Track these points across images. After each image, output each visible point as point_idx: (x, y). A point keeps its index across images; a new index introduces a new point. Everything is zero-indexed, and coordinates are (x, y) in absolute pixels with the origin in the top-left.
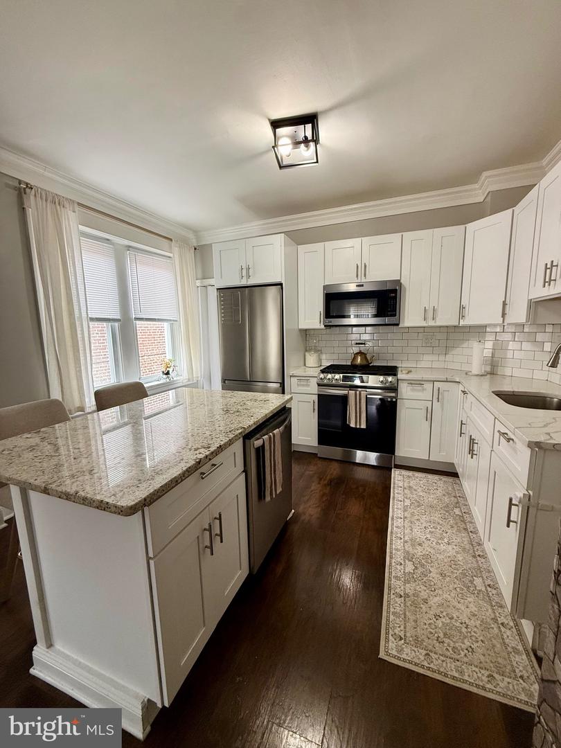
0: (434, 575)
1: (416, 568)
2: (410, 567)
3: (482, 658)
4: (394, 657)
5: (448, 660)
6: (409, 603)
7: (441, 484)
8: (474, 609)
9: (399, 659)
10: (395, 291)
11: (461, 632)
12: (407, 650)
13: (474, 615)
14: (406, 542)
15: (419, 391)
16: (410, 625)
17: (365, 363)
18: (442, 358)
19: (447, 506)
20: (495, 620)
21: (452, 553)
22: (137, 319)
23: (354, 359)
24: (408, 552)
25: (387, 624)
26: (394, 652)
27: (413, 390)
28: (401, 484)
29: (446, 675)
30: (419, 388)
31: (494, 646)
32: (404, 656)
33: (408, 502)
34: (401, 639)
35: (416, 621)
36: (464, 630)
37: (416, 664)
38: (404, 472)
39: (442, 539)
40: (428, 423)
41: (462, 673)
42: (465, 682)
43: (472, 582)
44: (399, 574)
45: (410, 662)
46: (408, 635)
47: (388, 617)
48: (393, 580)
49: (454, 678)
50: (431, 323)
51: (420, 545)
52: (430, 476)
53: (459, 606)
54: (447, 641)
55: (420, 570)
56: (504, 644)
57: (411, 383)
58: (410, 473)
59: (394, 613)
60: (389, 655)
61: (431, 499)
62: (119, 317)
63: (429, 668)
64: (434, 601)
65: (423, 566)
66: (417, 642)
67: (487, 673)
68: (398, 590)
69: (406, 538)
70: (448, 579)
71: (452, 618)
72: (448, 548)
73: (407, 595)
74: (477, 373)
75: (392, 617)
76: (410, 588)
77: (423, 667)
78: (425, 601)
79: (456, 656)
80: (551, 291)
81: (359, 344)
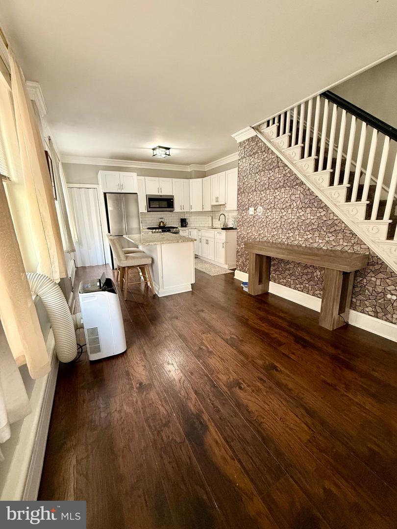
10: (172, 199)
23: (160, 224)
30: (184, 232)
50: (183, 211)
80: (217, 204)
81: (161, 218)
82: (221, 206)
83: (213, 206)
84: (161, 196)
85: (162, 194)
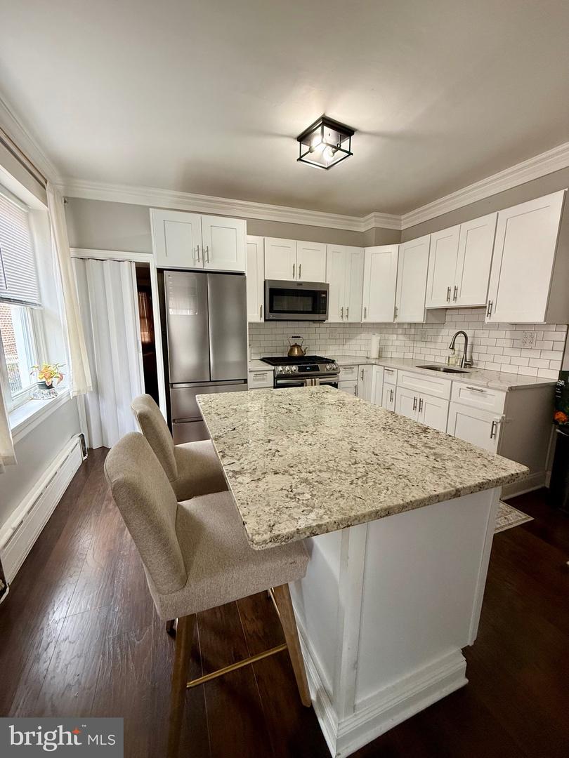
10: (326, 292)
15: (350, 373)
17: (301, 354)
18: (341, 347)
23: (292, 350)
27: (345, 373)
30: (350, 371)
50: (345, 320)
57: (345, 367)
74: (375, 357)
80: (453, 304)
81: (295, 337)
83: (430, 311)
84: (300, 284)
85: (302, 280)
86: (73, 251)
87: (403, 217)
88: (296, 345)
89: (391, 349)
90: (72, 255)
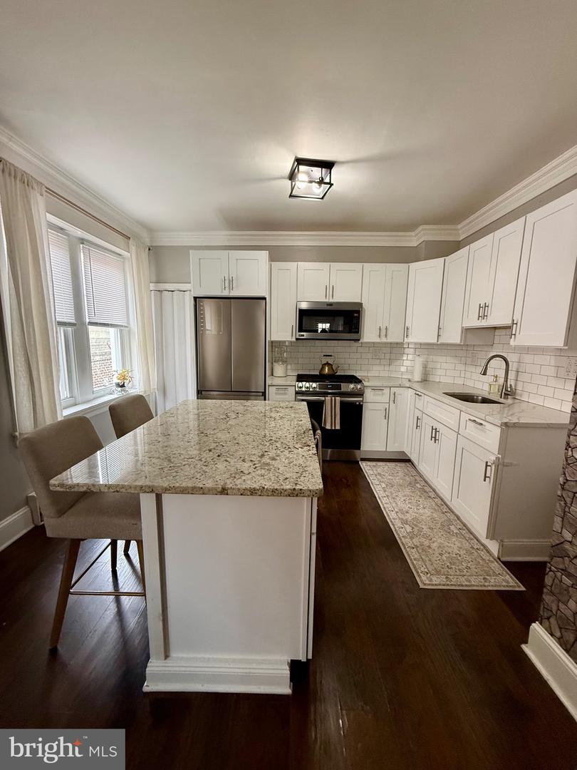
0: (426, 529)
1: (413, 528)
2: (409, 529)
3: (476, 570)
4: (429, 585)
5: (460, 577)
6: (420, 551)
7: (398, 468)
8: (459, 545)
9: (432, 585)
10: (358, 312)
11: (458, 560)
12: (434, 578)
13: (461, 548)
14: (397, 512)
15: (379, 395)
16: (428, 563)
17: (331, 373)
18: (387, 367)
19: (410, 483)
20: (472, 548)
21: (429, 513)
22: (91, 324)
23: (323, 369)
24: (402, 519)
25: (415, 567)
26: (427, 582)
27: (374, 395)
28: (372, 473)
29: (462, 586)
30: (380, 392)
31: (479, 562)
32: (434, 582)
33: (384, 485)
34: (427, 573)
35: (430, 560)
36: (459, 558)
37: (444, 585)
38: (369, 463)
39: (419, 505)
40: (386, 421)
41: (470, 581)
42: (474, 585)
43: (449, 529)
44: (404, 534)
45: (440, 585)
46: (430, 570)
47: (413, 563)
48: (403, 539)
49: (466, 586)
50: (384, 340)
51: (407, 512)
52: (388, 464)
53: (449, 545)
54: (453, 566)
55: (416, 529)
56: (483, 559)
57: (374, 389)
58: (374, 463)
59: (415, 559)
60: (425, 584)
61: (397, 480)
62: (74, 321)
63: (451, 585)
64: (434, 545)
65: (416, 526)
66: (438, 572)
67: (482, 577)
68: (409, 545)
69: (396, 510)
70: (435, 530)
71: (449, 553)
72: (425, 511)
73: (417, 547)
75: (415, 562)
76: (416, 541)
77: (448, 585)
78: (429, 547)
79: (462, 574)
80: (484, 323)
81: (326, 356)
82: (498, 332)
83: (467, 331)
84: (331, 304)
85: (336, 300)
86: (152, 286)
87: (459, 226)
88: (327, 364)
89: (439, 372)
90: (152, 288)
